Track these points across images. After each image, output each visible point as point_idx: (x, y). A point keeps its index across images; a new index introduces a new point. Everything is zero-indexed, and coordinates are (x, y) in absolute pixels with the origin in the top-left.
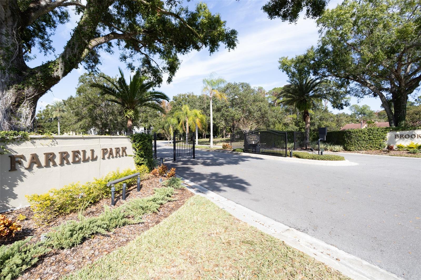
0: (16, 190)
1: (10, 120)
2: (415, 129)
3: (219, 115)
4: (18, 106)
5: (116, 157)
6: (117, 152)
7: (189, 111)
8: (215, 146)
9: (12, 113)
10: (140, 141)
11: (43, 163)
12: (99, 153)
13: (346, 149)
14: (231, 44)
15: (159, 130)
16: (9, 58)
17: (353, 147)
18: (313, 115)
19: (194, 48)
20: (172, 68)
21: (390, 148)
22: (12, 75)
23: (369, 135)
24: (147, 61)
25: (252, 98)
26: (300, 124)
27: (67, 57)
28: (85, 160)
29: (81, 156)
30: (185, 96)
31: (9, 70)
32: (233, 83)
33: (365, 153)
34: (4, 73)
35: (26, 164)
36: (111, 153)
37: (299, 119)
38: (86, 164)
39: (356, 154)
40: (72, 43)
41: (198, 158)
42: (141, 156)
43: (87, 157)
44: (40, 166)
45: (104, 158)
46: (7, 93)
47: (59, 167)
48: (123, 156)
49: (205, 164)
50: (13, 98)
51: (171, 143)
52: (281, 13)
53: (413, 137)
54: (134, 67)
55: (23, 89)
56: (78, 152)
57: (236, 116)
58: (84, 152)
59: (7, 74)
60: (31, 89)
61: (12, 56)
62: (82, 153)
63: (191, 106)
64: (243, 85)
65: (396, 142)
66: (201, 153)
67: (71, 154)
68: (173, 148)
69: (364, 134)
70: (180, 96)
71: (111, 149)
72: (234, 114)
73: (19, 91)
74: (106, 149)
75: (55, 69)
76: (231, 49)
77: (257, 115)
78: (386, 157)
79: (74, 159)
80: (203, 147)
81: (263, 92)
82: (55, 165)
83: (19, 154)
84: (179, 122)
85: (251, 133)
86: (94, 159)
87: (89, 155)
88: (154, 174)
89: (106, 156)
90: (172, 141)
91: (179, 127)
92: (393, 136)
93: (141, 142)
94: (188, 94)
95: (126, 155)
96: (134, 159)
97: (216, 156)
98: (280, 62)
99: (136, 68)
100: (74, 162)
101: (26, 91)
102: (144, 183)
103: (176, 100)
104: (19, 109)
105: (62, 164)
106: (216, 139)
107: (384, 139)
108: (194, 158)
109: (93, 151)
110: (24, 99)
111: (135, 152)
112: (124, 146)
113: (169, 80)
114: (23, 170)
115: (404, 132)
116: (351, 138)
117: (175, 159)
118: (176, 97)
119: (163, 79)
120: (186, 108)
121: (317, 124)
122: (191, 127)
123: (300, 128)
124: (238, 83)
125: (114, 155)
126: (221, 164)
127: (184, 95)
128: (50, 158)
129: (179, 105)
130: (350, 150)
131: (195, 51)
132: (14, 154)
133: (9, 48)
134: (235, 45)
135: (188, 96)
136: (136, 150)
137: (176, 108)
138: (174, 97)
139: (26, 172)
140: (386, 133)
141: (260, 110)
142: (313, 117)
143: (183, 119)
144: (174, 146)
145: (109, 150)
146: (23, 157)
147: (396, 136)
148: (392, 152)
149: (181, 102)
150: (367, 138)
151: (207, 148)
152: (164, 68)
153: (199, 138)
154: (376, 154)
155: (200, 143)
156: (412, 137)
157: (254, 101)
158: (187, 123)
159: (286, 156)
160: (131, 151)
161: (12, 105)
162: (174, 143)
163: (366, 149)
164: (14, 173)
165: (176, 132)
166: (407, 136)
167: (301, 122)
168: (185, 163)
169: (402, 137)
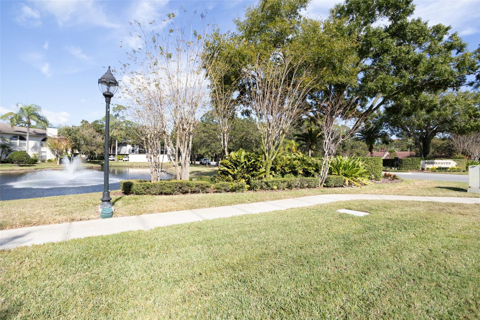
21: (423, 169)
53: (434, 163)
65: (426, 166)
78: (421, 174)
107: (419, 164)
115: (429, 161)
140: (421, 161)
147: (426, 163)
148: (424, 171)
154: (416, 172)
166: (431, 163)
169: (428, 163)
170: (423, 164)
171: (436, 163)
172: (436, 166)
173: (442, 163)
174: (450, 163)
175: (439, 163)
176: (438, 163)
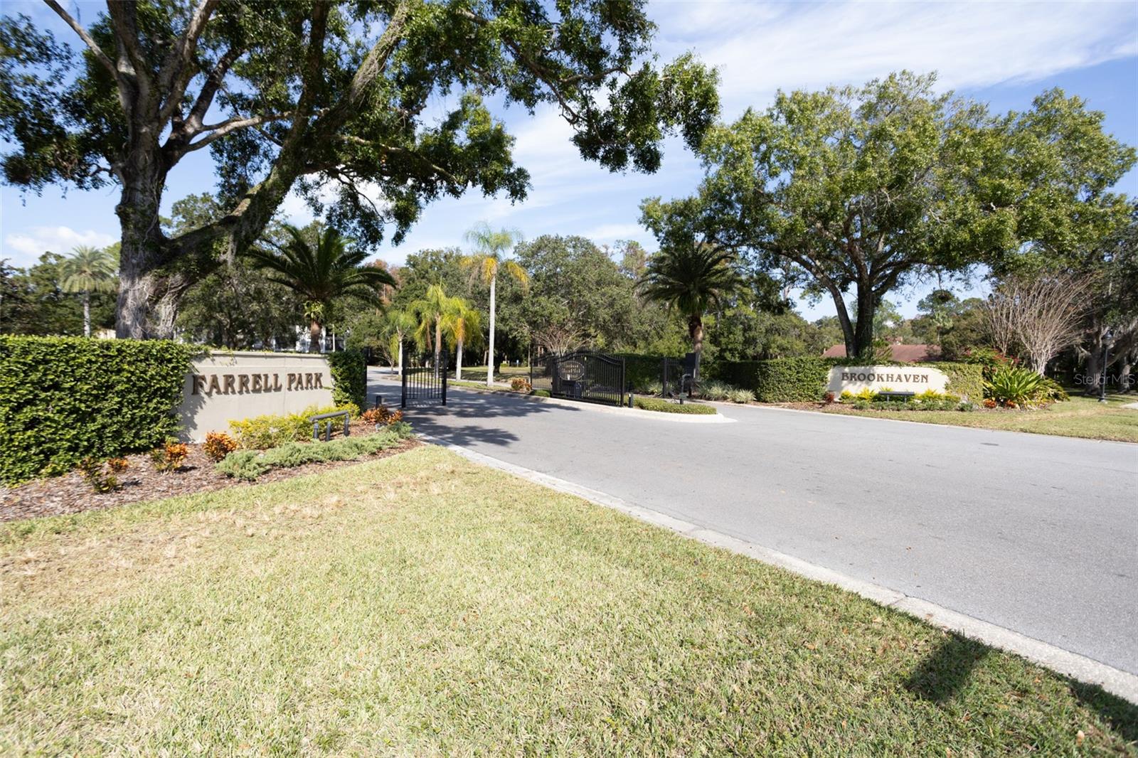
0: (197, 419)
1: (143, 323)
2: (874, 364)
3: (516, 310)
4: (156, 302)
5: (307, 388)
6: (309, 381)
7: (443, 298)
8: (497, 384)
9: (148, 313)
10: (344, 364)
11: (222, 389)
12: (283, 381)
13: (759, 399)
14: (518, 192)
15: (367, 340)
16: (145, 227)
17: (771, 395)
18: (753, 319)
19: (448, 192)
20: (405, 216)
21: (828, 399)
22: (147, 253)
23: (798, 373)
24: (351, 195)
25: (592, 276)
26: (723, 340)
27: (244, 233)
28: (268, 390)
29: (262, 383)
30: (437, 257)
31: (143, 245)
32: (553, 236)
33: (789, 407)
34: (137, 250)
35: (207, 387)
36: (300, 382)
37: (721, 328)
38: (268, 394)
39: (773, 408)
40: (251, 214)
41: (452, 405)
42: (346, 390)
43: (269, 385)
44: (219, 392)
45: (289, 389)
46: (141, 283)
47: (237, 395)
48: (316, 387)
49: (461, 414)
50: (152, 290)
51: (397, 373)
52: (601, 153)
53: (872, 378)
54: (322, 206)
55: (167, 277)
56: (259, 376)
57: (555, 315)
58: (266, 376)
59: (141, 252)
60: (179, 277)
61: (150, 224)
62: (263, 378)
63: (452, 286)
64: (577, 241)
65: (842, 388)
66: (463, 396)
67: (251, 378)
68: (400, 384)
69: (790, 369)
70: (426, 254)
71: (300, 375)
72: (551, 310)
73: (161, 280)
74: (293, 375)
75: (222, 249)
76: (517, 201)
77: (604, 314)
78: (817, 414)
79: (254, 386)
80: (472, 386)
81: (639, 253)
82: (233, 392)
83: (201, 374)
84: (420, 322)
85: (568, 357)
86: (278, 389)
87: (271, 381)
88: (366, 419)
89: (294, 385)
90: (400, 369)
91: (417, 335)
92: (839, 375)
93: (345, 367)
94: (445, 251)
95: (321, 387)
96: (332, 395)
97: (489, 403)
98: (642, 208)
99: (326, 207)
100: (255, 391)
101: (171, 280)
102: (352, 429)
103: (414, 266)
104: (157, 307)
105: (241, 392)
106: (517, 368)
107: (822, 380)
108: (444, 404)
109: (276, 376)
110: (166, 290)
111: (335, 383)
112: (319, 372)
113: (398, 238)
114: (203, 394)
115: (856, 368)
116: (769, 375)
117: (404, 405)
118: (415, 257)
119: (384, 234)
120: (436, 292)
121: (761, 340)
122: (447, 339)
123: (723, 351)
124: (564, 237)
125: (304, 385)
126: (493, 415)
127: (437, 254)
128: (229, 380)
129: (423, 278)
130: (765, 401)
131: (450, 198)
132: (196, 373)
133: (145, 211)
134: (523, 195)
135: (445, 257)
136: (336, 379)
137: (413, 286)
138: (409, 256)
139: (206, 397)
140: (827, 369)
141: (611, 305)
142: (752, 323)
143: (427, 315)
144: (404, 381)
145: (297, 376)
146: (203, 378)
147: (844, 375)
148: (832, 406)
149: (427, 272)
150: (795, 376)
151: (478, 387)
152: (388, 213)
153: (463, 366)
154: (806, 408)
155: (466, 376)
156: (868, 378)
157: (598, 283)
158: (438, 328)
159: (621, 406)
160: (328, 381)
161: (149, 300)
162: (405, 373)
163: (793, 399)
164: (195, 397)
165: (409, 347)
166: (862, 377)
167: (726, 334)
168: (422, 411)
169: (853, 377)
170: (834, 379)
171: (880, 378)
172: (876, 387)
173: (899, 377)
174: (925, 377)
175: (890, 377)
176: (885, 378)
